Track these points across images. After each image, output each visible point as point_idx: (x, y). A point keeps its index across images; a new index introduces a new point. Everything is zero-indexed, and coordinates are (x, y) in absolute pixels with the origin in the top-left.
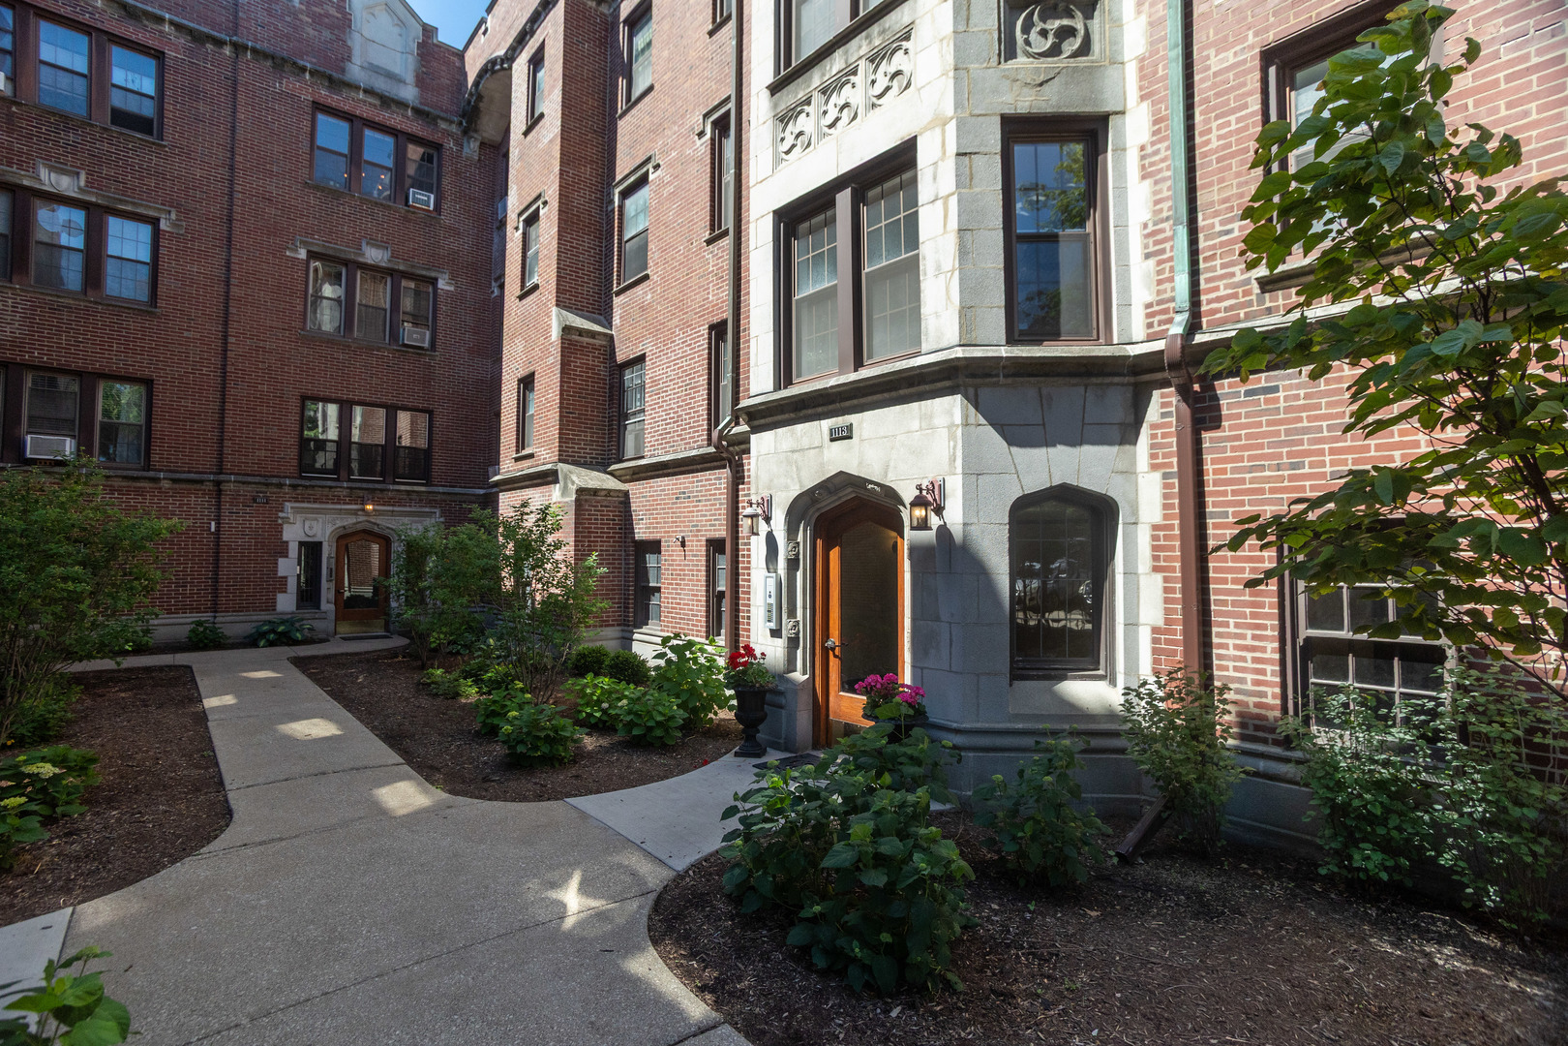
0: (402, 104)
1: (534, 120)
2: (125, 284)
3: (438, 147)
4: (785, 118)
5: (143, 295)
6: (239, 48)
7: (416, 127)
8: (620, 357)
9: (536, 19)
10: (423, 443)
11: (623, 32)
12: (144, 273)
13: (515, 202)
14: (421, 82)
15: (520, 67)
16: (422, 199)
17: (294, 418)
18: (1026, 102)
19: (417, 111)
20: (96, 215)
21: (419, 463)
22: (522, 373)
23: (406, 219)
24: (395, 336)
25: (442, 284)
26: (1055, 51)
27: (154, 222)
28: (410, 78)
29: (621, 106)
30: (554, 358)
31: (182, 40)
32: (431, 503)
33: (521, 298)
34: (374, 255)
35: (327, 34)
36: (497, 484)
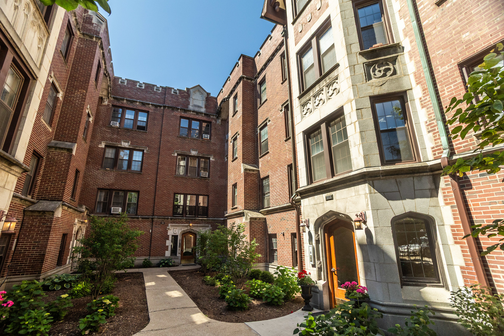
0: (201, 113)
1: (235, 112)
2: (135, 167)
3: (210, 122)
4: (303, 105)
5: (139, 170)
6: (165, 107)
7: (205, 118)
8: (262, 177)
9: (235, 87)
10: (206, 205)
11: (258, 86)
12: (140, 163)
13: (230, 135)
14: (206, 107)
15: (231, 100)
16: (206, 136)
17: (172, 199)
18: (377, 91)
19: (205, 114)
20: (131, 150)
21: (205, 211)
22: (233, 183)
23: (202, 142)
24: (199, 174)
25: (211, 159)
26: (384, 75)
27: (143, 151)
28: (204, 106)
29: (259, 105)
30: (242, 178)
31: (153, 108)
32: (208, 223)
33: (233, 161)
34: (194, 153)
35: (184, 100)
36: (227, 217)
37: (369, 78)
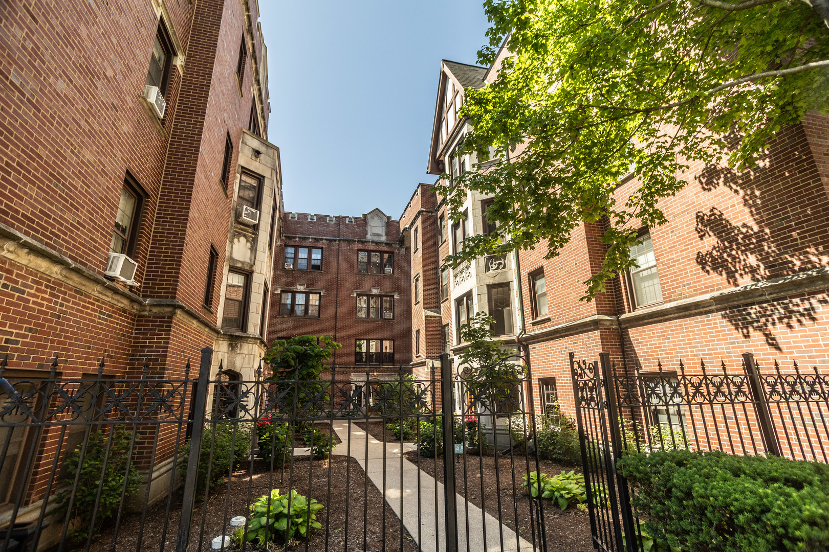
0: (381, 243)
1: (416, 250)
2: (313, 311)
3: (393, 253)
4: (456, 276)
5: (317, 315)
6: (340, 240)
7: (386, 249)
8: (443, 324)
9: (415, 219)
10: (392, 351)
11: (439, 221)
12: (317, 307)
13: (413, 274)
14: (387, 234)
15: (412, 231)
16: (388, 270)
17: (354, 346)
18: (492, 281)
19: (386, 244)
20: (307, 294)
21: (390, 358)
22: (417, 329)
23: (384, 278)
24: (382, 316)
25: (396, 297)
26: (498, 268)
27: (319, 293)
28: (384, 234)
29: (440, 244)
30: (424, 326)
31: (327, 243)
32: (395, 371)
33: (416, 304)
34: (375, 291)
35: (361, 229)
36: (412, 365)
37: (488, 269)
